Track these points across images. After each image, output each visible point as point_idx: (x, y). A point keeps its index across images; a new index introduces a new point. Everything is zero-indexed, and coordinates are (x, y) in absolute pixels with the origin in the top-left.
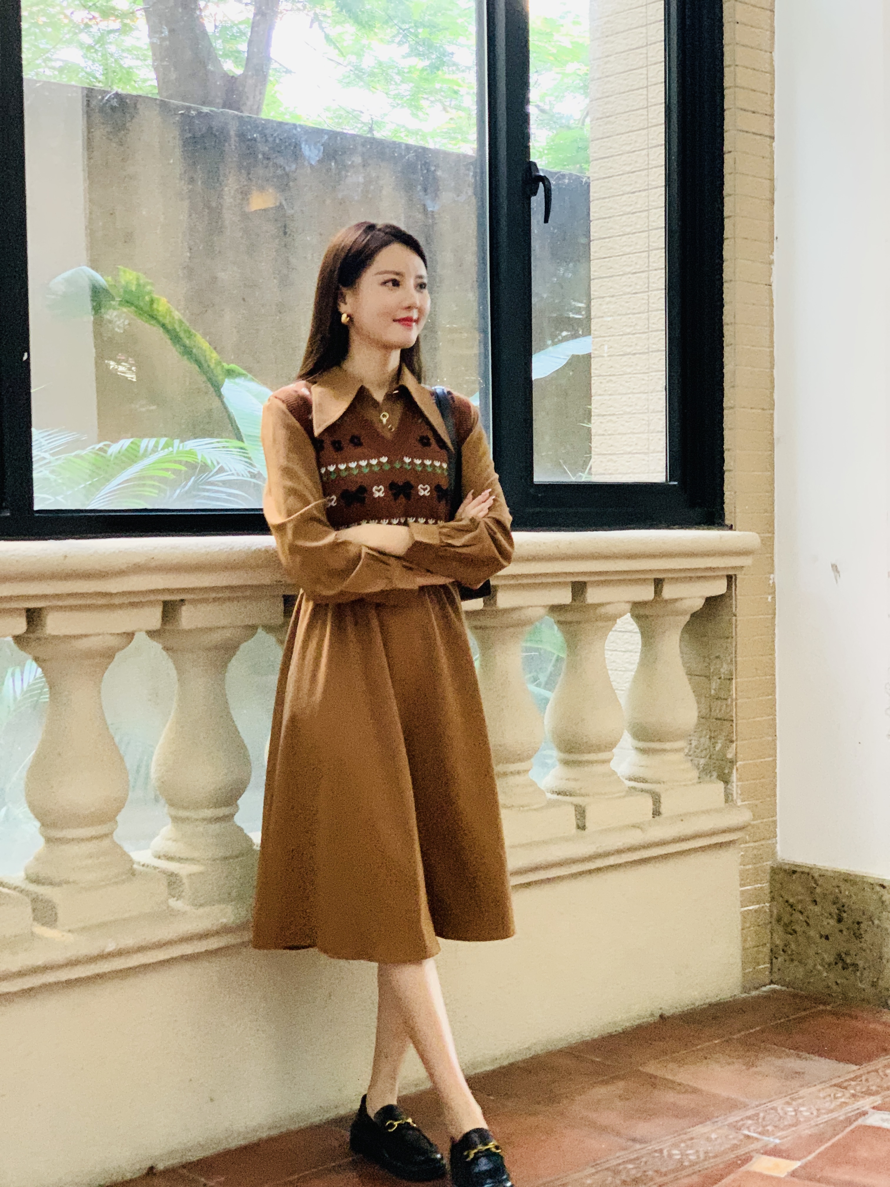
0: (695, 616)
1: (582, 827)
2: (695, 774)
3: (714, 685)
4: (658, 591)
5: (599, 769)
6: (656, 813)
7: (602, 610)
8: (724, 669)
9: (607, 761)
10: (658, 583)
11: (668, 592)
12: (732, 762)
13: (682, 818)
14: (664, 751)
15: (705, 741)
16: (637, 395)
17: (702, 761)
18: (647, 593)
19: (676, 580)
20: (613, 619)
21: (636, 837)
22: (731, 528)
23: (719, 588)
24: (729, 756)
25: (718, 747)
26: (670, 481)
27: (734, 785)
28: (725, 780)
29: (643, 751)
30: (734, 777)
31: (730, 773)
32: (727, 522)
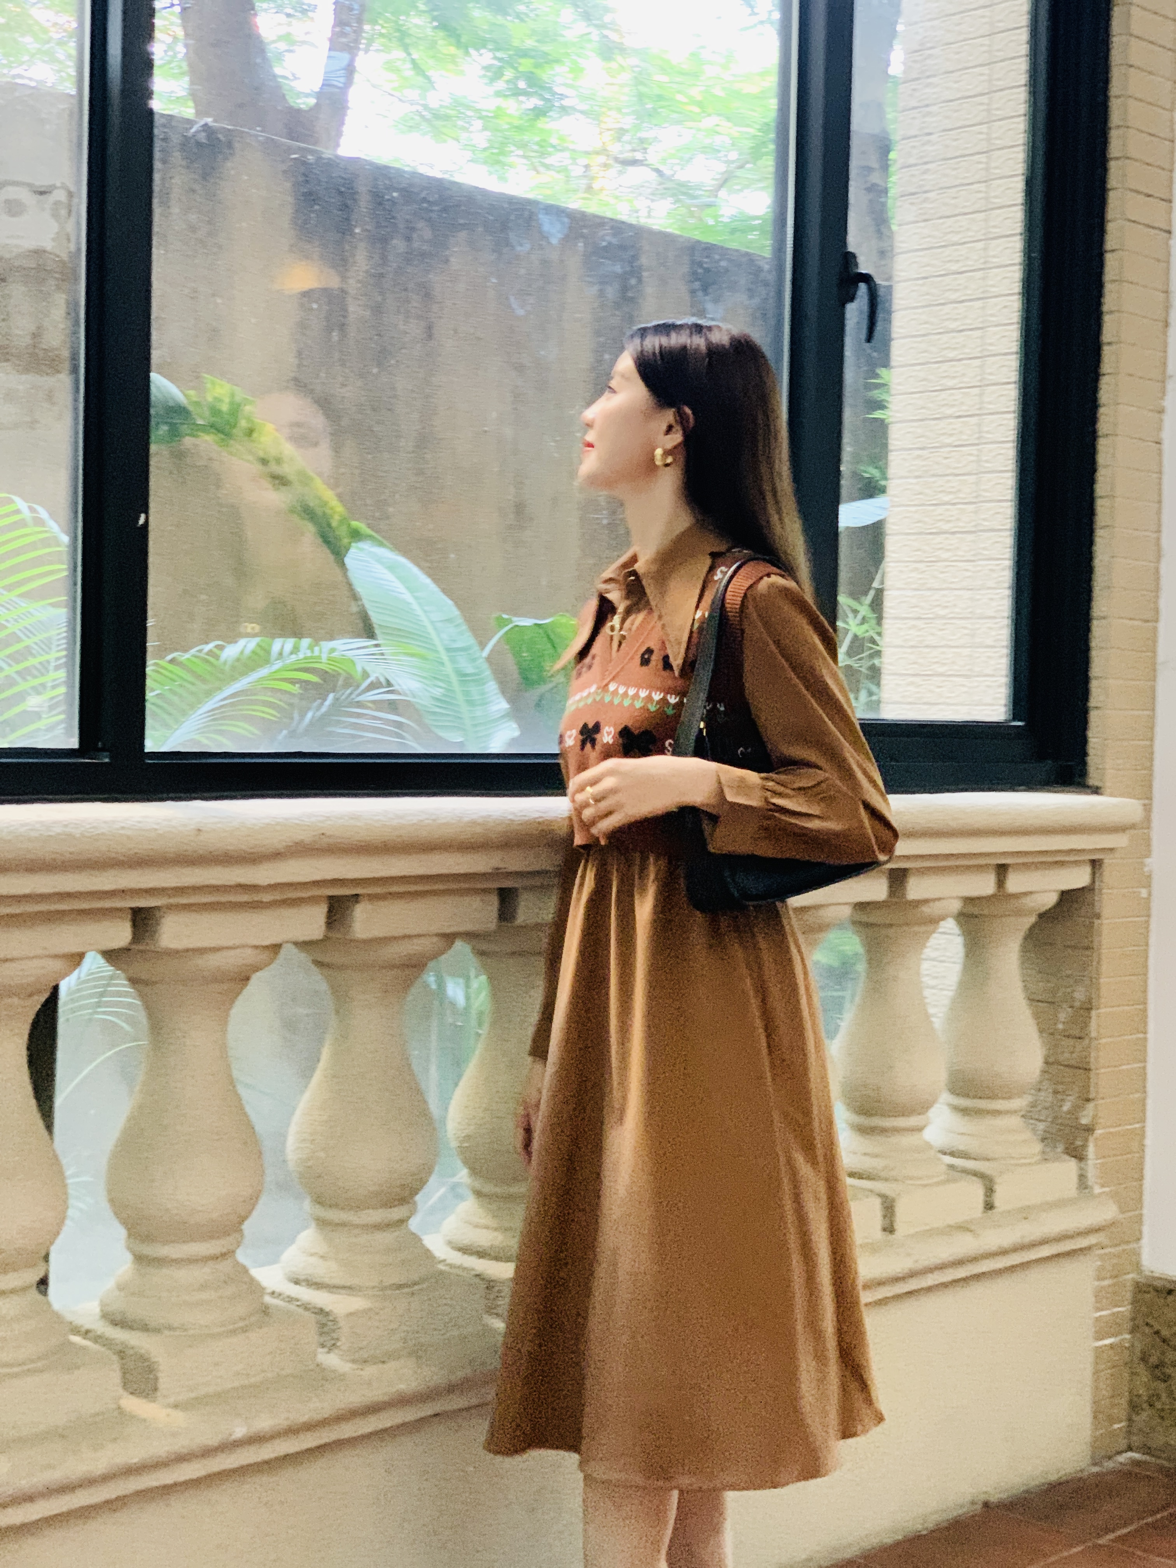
0: (1047, 917)
1: (889, 1229)
4: (1001, 883)
5: (906, 1140)
6: (989, 1206)
7: (926, 910)
9: (919, 1129)
10: (1002, 870)
11: (1015, 883)
12: (1089, 1130)
13: (1025, 1213)
14: (997, 1113)
17: (1041, 1126)
18: (985, 885)
19: (1026, 866)
21: (964, 1245)
22: (1096, 791)
23: (1079, 878)
24: (1084, 1121)
26: (1014, 719)
27: (1090, 1162)
28: (1077, 1154)
30: (1091, 1150)
31: (1084, 1146)
32: (1092, 781)
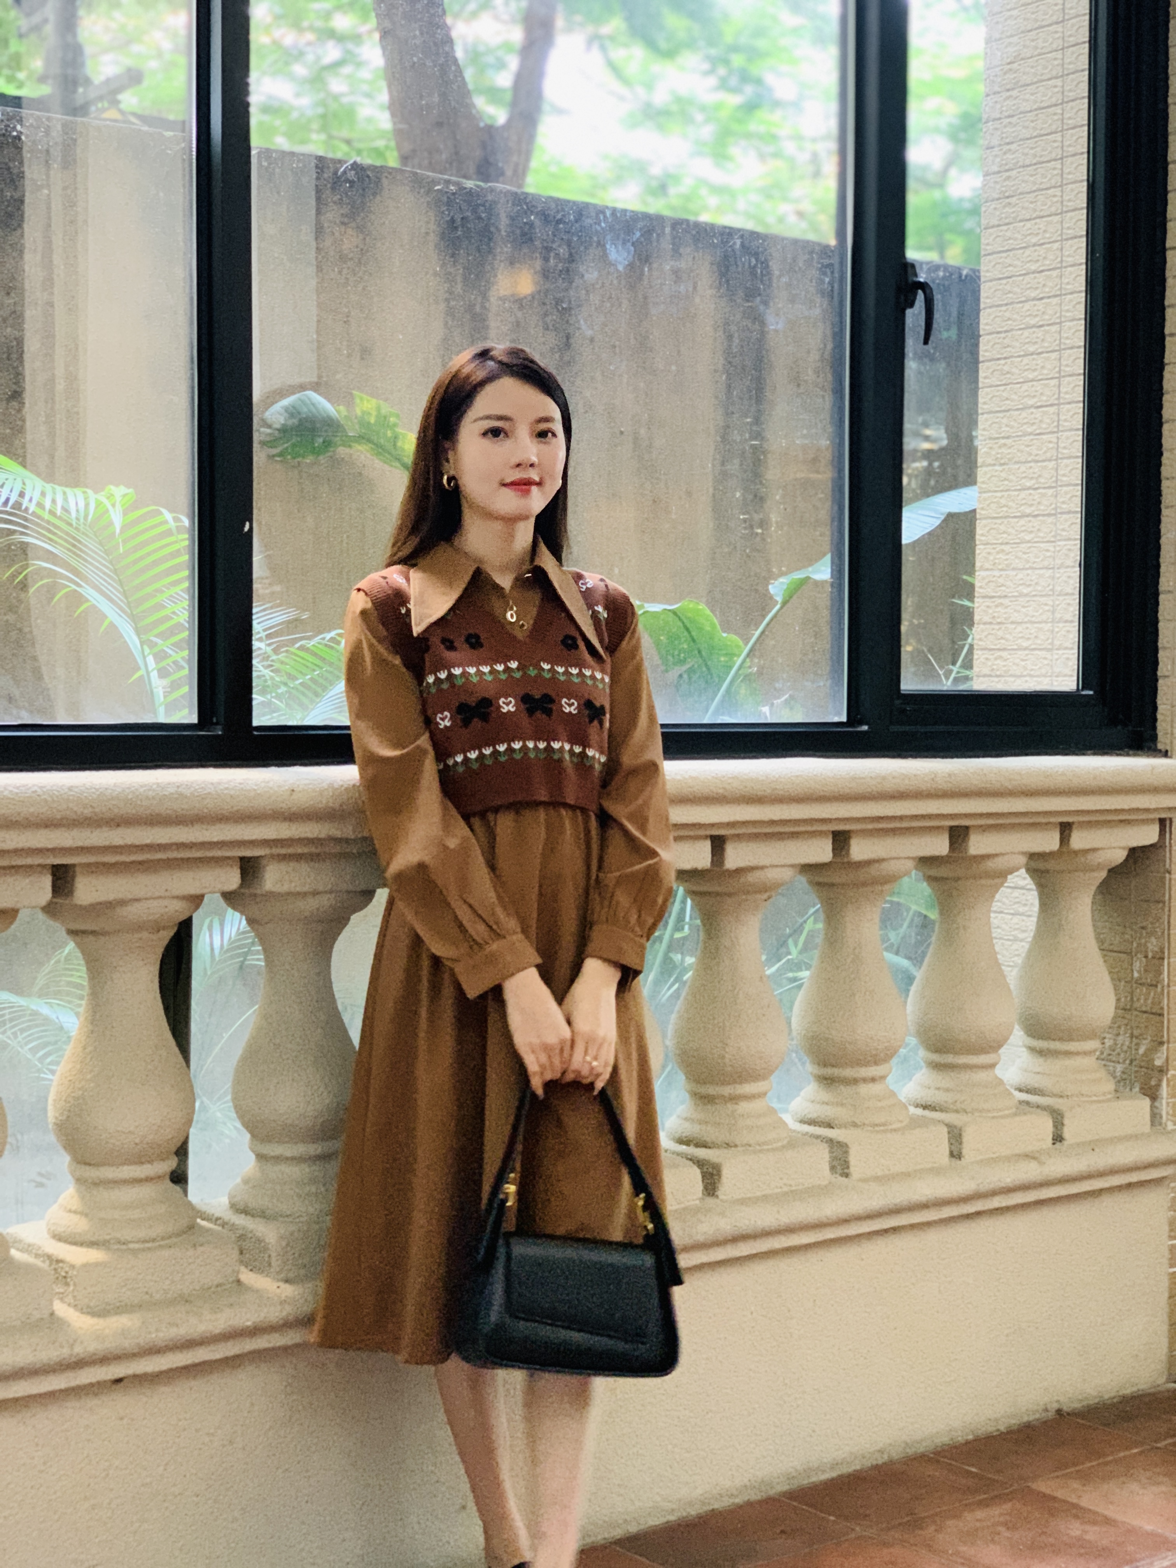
0: (1114, 872)
1: (956, 1155)
2: (1110, 1086)
3: (1137, 965)
4: (1065, 839)
5: (981, 1076)
6: (1058, 1138)
7: (990, 864)
8: (1153, 945)
9: (992, 1066)
10: (1065, 829)
11: (1079, 841)
12: (1162, 1071)
13: (1093, 1145)
14: (1068, 1054)
15: (1124, 1039)
16: (1037, 572)
17: (1119, 1068)
18: (1050, 842)
19: (1090, 825)
20: (1003, 875)
21: (1030, 1172)
22: (1166, 754)
23: (1148, 835)
24: (1158, 1063)
25: (1142, 1051)
26: (1083, 688)
27: (1164, 1102)
28: (1152, 1094)
29: (1041, 1053)
30: (1164, 1090)
31: (1159, 1085)
32: (1160, 746)
